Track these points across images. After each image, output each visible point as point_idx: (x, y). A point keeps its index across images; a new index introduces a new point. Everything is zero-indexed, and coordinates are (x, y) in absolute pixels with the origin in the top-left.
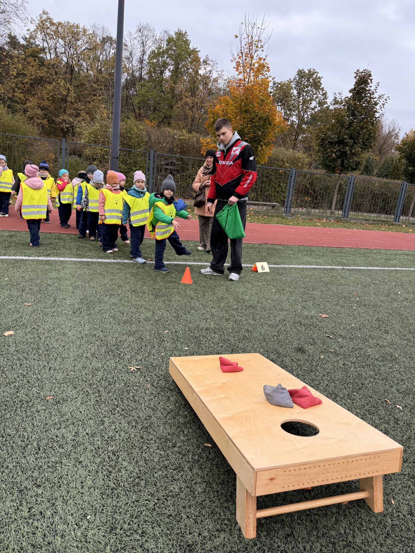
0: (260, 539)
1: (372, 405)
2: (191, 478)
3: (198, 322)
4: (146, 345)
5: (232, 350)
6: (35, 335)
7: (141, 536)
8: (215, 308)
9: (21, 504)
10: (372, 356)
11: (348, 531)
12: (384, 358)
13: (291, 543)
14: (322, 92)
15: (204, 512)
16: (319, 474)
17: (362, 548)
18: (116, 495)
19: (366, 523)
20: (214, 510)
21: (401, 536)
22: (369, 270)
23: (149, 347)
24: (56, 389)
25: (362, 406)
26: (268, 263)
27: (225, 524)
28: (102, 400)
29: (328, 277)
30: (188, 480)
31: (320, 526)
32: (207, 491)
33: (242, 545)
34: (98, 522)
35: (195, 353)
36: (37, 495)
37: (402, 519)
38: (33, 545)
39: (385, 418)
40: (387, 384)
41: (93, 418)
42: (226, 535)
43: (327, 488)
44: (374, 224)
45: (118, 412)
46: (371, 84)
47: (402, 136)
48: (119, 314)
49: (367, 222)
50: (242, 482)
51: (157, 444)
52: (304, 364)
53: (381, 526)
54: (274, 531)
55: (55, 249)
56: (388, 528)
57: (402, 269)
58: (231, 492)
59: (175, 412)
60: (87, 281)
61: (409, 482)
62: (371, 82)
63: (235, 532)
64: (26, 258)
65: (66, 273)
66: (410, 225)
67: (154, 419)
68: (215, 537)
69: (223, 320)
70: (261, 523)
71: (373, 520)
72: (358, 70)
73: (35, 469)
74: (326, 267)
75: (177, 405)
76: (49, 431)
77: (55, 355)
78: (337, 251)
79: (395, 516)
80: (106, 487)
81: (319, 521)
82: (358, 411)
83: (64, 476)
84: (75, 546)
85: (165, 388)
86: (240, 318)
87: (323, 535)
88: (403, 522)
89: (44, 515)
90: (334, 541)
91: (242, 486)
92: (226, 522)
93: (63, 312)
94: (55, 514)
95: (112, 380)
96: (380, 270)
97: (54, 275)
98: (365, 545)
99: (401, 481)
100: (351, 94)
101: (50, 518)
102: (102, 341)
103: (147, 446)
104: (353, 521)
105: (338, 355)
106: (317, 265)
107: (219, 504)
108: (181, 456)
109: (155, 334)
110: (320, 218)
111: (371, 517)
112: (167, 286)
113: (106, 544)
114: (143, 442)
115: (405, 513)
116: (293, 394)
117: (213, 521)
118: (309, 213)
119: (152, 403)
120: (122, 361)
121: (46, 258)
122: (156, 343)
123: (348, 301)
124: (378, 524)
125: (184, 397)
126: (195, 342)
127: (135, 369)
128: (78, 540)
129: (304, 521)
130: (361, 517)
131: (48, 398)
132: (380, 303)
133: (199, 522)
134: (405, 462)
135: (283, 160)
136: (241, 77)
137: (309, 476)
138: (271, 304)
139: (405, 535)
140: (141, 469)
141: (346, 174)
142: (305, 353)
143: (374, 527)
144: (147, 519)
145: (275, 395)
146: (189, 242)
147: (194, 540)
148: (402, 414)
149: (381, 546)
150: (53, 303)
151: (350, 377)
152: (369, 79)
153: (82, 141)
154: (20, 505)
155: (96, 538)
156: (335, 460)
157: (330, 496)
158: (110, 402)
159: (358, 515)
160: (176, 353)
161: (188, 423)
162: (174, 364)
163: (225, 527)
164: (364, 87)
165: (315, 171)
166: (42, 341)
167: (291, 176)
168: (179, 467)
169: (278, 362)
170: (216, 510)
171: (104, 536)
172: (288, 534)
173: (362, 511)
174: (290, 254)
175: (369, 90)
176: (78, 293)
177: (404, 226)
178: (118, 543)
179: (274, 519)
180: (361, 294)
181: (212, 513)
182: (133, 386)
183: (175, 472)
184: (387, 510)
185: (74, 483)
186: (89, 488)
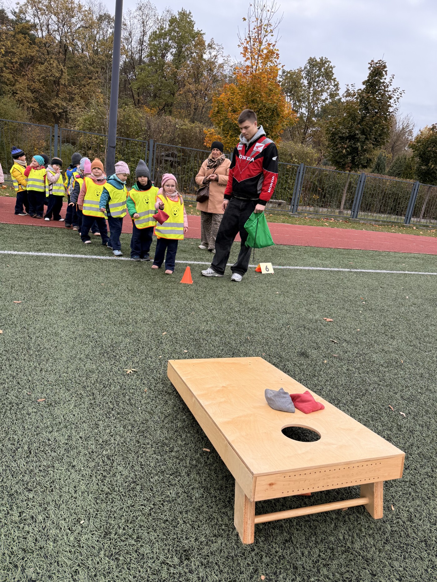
0: (258, 544)
1: (375, 411)
2: (188, 483)
3: (198, 324)
4: (143, 347)
5: (233, 354)
6: (26, 335)
7: (136, 541)
8: (216, 310)
9: (11, 508)
10: (376, 362)
11: (347, 537)
12: (389, 364)
13: (290, 548)
14: (334, 83)
15: (201, 518)
16: (319, 480)
17: (360, 553)
18: (111, 499)
19: (365, 529)
20: (211, 515)
21: (400, 542)
22: (377, 273)
23: (147, 349)
24: (48, 391)
25: (365, 412)
26: (273, 264)
27: (223, 530)
28: (97, 403)
29: (334, 279)
30: (185, 485)
31: (319, 532)
32: (205, 497)
33: (239, 550)
34: (91, 527)
35: (194, 356)
36: (28, 499)
37: (402, 526)
38: (24, 550)
39: (388, 425)
40: (391, 390)
41: (87, 421)
42: (223, 540)
43: (327, 494)
44: (384, 225)
45: (113, 415)
46: (385, 76)
47: (416, 133)
48: (114, 314)
49: (377, 223)
50: (240, 487)
51: (153, 449)
52: (307, 369)
53: (380, 532)
54: (272, 537)
55: (46, 244)
56: (388, 534)
57: (411, 273)
58: (229, 498)
59: (172, 416)
60: (81, 279)
61: (410, 489)
62: (386, 74)
63: (233, 538)
64: (16, 253)
65: (58, 270)
66: (421, 228)
67: (150, 423)
68: (212, 543)
69: (225, 322)
70: (259, 529)
71: (373, 526)
72: (373, 61)
73: (26, 473)
74: (332, 269)
75: (175, 409)
76: (41, 434)
77: (47, 356)
78: (345, 253)
79: (395, 522)
80: (100, 491)
81: (318, 527)
82: (361, 417)
83: (57, 481)
84: (68, 551)
85: (163, 391)
86: (242, 321)
87: (321, 541)
88: (402, 528)
89: (35, 519)
90: (332, 547)
91: (241, 490)
92: (223, 527)
93: (55, 311)
94: (47, 519)
95: (107, 383)
96: (388, 273)
97: (45, 271)
98: (364, 551)
99: (402, 488)
100: (364, 86)
101: (41, 522)
102: (96, 342)
103: (143, 451)
104: (352, 527)
105: (341, 360)
106: (323, 267)
107: (217, 510)
108: (178, 461)
109: (152, 335)
110: (328, 218)
111: (370, 523)
112: (166, 286)
113: (100, 549)
114: (139, 447)
115: (405, 519)
116: (295, 398)
117: (211, 526)
118: (316, 212)
119: (149, 407)
120: (118, 363)
121: (36, 254)
122: (153, 345)
123: (354, 305)
124: (378, 530)
125: (183, 401)
126: (195, 345)
127: (132, 372)
128: (71, 544)
129: (303, 527)
130: (360, 523)
131: (40, 400)
132: (387, 307)
133: (196, 527)
134: (406, 469)
135: (290, 155)
136: (248, 63)
137: (309, 481)
138: (274, 306)
139: (404, 541)
140: (137, 474)
141: (356, 171)
142: (308, 357)
143: (373, 533)
144: (142, 524)
145: (277, 399)
146: (190, 239)
147: (190, 546)
148: (405, 421)
149: (380, 552)
150: (45, 301)
151: (353, 382)
152: (384, 71)
153: (77, 128)
154: (11, 510)
155: (89, 543)
156: (335, 466)
157: (330, 502)
158: (104, 405)
159: (357, 521)
160: (175, 356)
161: (186, 428)
162: (172, 367)
163: (223, 532)
164: (379, 79)
165: (324, 168)
166: (33, 341)
167: (299, 172)
168: (177, 472)
169: (281, 367)
170: (214, 515)
171: (98, 541)
172: (287, 540)
173: (362, 518)
174: (295, 255)
175: (384, 82)
176: (72, 291)
177: (415, 228)
178: (112, 548)
179: (272, 525)
180: (368, 298)
181: (210, 518)
182: (129, 389)
183: (171, 477)
184: (387, 517)
185: (67, 488)
186: (82, 493)
